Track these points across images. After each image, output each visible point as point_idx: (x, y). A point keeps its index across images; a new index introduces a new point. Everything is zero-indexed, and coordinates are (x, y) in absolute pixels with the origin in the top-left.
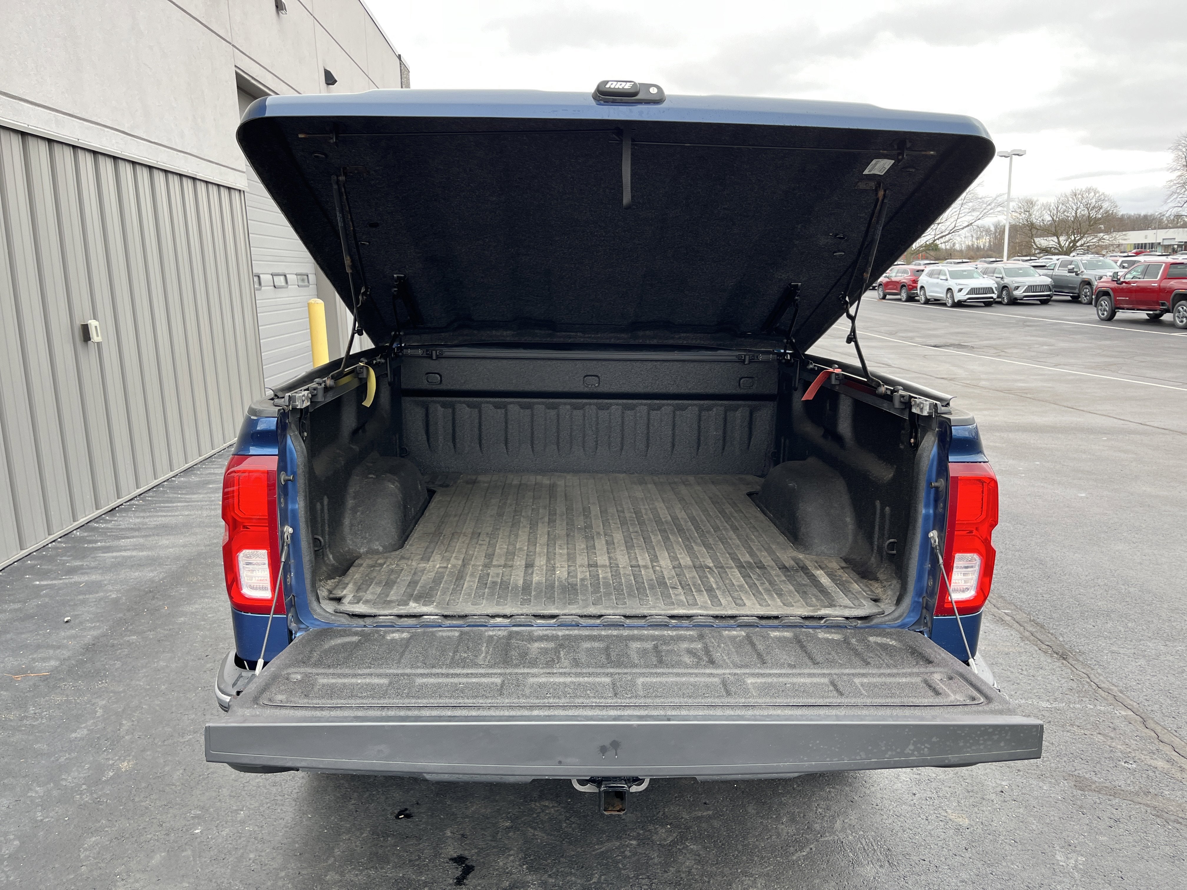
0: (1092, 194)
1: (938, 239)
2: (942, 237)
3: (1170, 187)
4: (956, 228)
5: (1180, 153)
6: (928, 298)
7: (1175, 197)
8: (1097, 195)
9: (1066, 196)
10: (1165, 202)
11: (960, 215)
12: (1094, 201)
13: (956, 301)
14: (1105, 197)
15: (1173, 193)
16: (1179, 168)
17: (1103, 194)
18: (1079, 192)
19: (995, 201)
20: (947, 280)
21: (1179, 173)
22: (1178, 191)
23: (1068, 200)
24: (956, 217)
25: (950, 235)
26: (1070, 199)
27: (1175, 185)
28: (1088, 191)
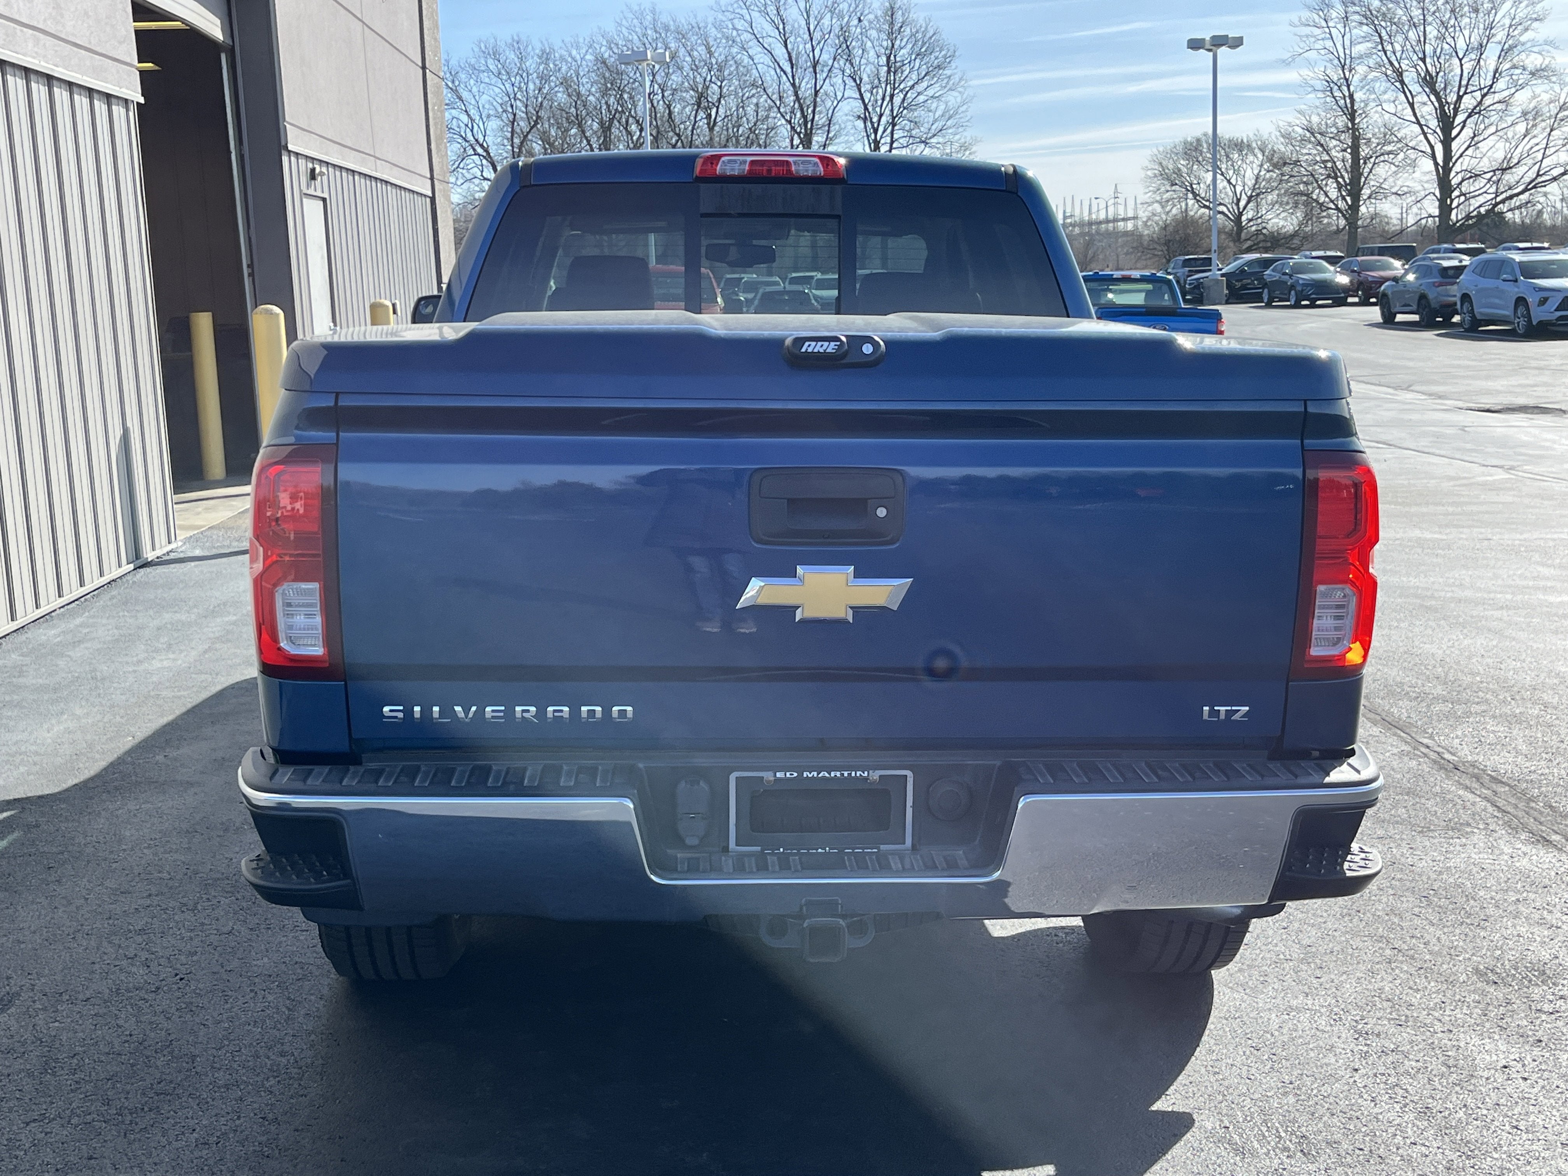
1: (1503, 201)
2: (1511, 197)
4: (1540, 179)
6: (1479, 317)
11: (1548, 152)
13: (1534, 323)
20: (1516, 281)
24: (1539, 156)
25: (1527, 194)
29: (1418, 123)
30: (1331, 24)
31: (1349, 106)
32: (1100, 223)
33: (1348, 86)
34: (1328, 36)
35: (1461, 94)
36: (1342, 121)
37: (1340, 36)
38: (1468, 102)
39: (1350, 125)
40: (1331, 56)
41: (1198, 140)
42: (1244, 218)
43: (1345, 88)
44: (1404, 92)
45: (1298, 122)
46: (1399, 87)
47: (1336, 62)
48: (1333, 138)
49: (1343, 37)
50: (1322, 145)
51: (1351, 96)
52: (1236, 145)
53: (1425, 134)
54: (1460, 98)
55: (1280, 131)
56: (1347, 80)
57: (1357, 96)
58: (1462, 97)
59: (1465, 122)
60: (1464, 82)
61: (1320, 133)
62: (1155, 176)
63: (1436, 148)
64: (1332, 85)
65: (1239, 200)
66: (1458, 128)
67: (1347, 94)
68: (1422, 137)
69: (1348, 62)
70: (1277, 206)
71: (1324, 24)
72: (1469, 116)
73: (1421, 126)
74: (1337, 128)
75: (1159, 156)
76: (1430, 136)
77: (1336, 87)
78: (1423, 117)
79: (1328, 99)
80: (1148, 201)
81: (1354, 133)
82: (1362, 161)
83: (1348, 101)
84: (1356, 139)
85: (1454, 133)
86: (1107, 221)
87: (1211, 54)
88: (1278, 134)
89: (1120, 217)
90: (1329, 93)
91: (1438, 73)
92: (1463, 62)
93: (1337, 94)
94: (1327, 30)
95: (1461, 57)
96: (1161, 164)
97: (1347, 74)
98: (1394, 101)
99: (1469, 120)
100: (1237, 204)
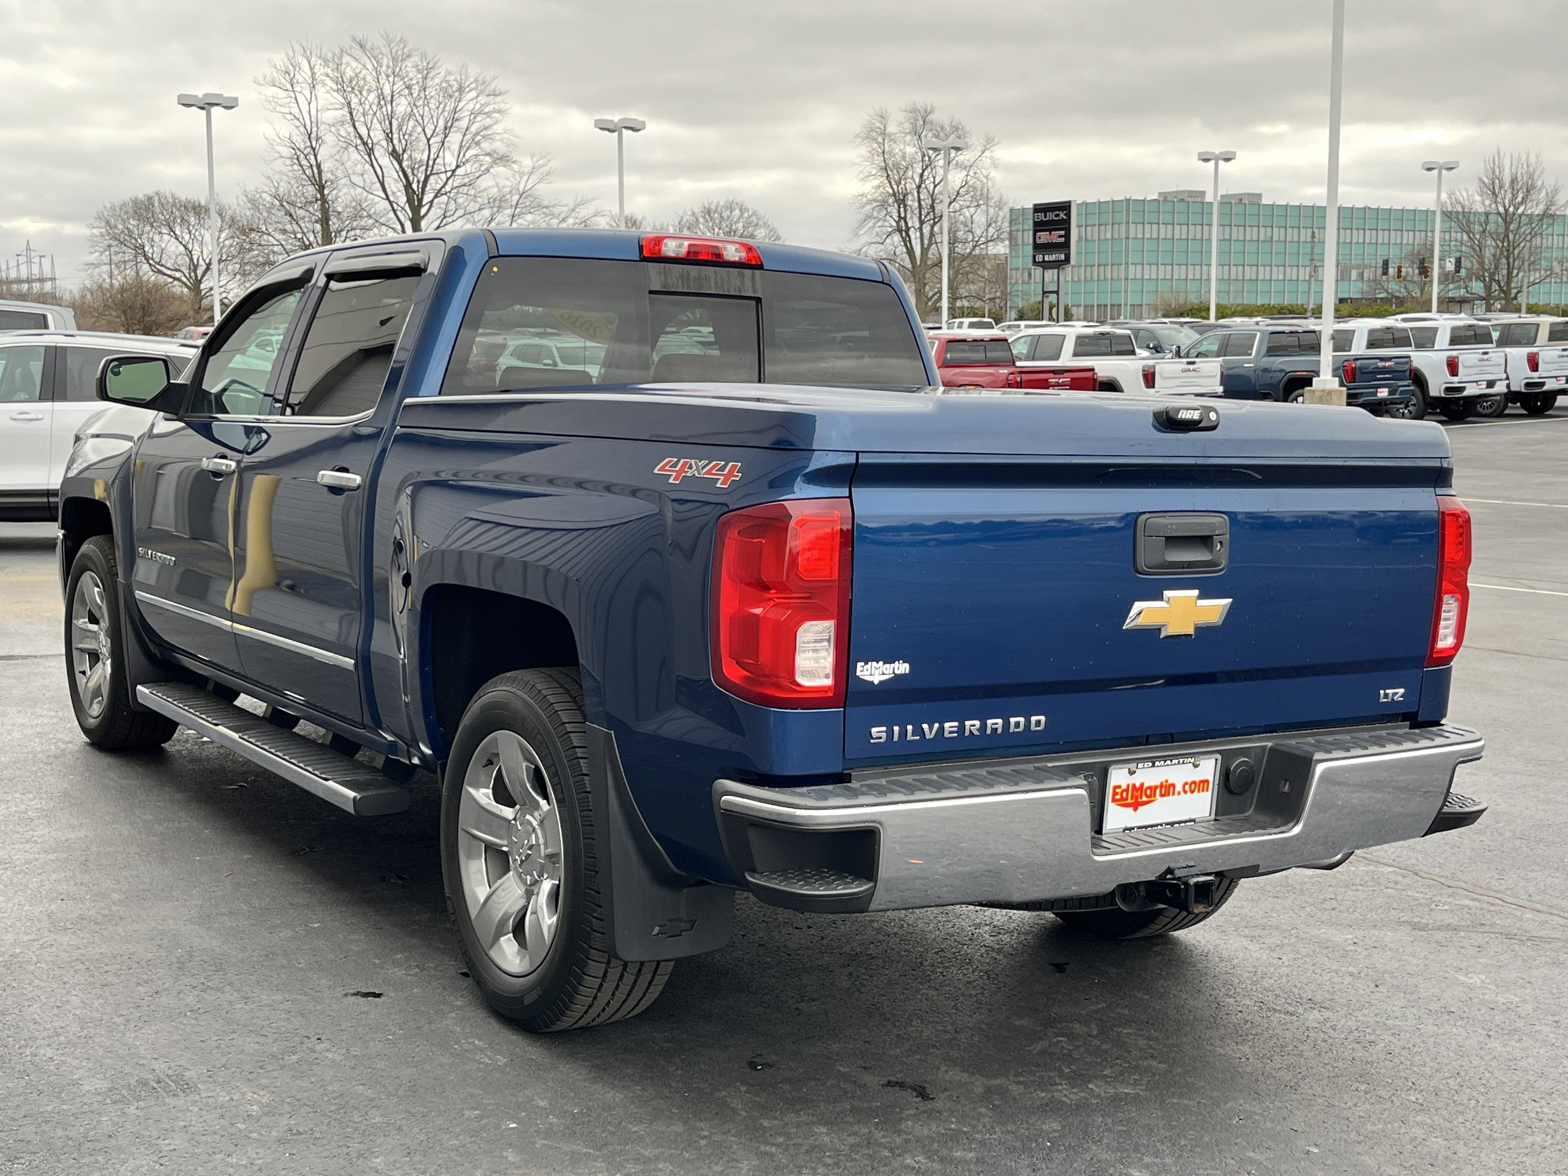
0: (737, 212)
3: (863, 207)
5: (875, 146)
7: (871, 224)
8: (746, 215)
9: (694, 214)
10: (856, 234)
12: (740, 225)
14: (758, 219)
15: (868, 217)
16: (874, 172)
17: (755, 213)
18: (713, 207)
19: (573, 214)
21: (876, 182)
22: (875, 214)
23: (697, 220)
26: (701, 220)
27: (870, 202)
28: (730, 207)
29: (388, 198)
30: (297, 88)
31: (317, 176)
32: (12, 282)
33: (316, 156)
34: (293, 100)
35: (429, 173)
36: (311, 191)
37: (306, 103)
38: (434, 183)
39: (318, 196)
40: (298, 124)
41: (150, 199)
42: (202, 286)
43: (313, 157)
44: (372, 165)
45: (266, 189)
46: (368, 159)
47: (302, 129)
48: (301, 208)
49: (309, 104)
50: (291, 215)
51: (319, 166)
52: (194, 208)
53: (395, 211)
54: (427, 178)
55: (246, 196)
56: (314, 149)
57: (324, 167)
58: (429, 176)
59: (432, 202)
60: (431, 163)
61: (288, 203)
62: (102, 235)
63: (406, 226)
64: (299, 153)
65: (196, 267)
66: (427, 207)
67: (314, 163)
68: (391, 215)
69: (315, 129)
70: (238, 277)
71: (290, 88)
72: (436, 197)
73: (391, 203)
74: (306, 198)
75: (106, 214)
76: (399, 213)
77: (302, 155)
78: (393, 193)
79: (296, 167)
80: (95, 262)
81: (322, 205)
82: (333, 234)
83: (316, 171)
84: (325, 211)
85: (423, 211)
86: (19, 281)
87: (204, 112)
88: (245, 199)
89: (34, 277)
90: (296, 161)
91: (404, 151)
92: (431, 142)
93: (304, 162)
94: (292, 94)
95: (429, 136)
96: (107, 222)
97: (314, 143)
98: (362, 175)
99: (436, 201)
100: (195, 271)
